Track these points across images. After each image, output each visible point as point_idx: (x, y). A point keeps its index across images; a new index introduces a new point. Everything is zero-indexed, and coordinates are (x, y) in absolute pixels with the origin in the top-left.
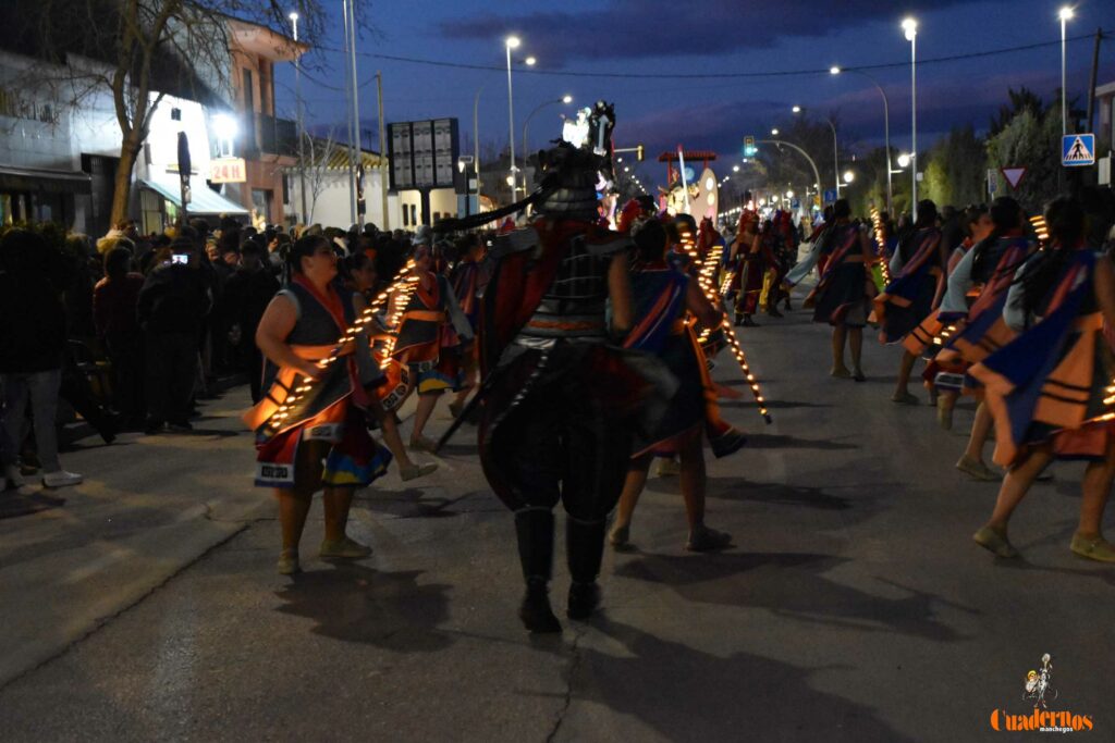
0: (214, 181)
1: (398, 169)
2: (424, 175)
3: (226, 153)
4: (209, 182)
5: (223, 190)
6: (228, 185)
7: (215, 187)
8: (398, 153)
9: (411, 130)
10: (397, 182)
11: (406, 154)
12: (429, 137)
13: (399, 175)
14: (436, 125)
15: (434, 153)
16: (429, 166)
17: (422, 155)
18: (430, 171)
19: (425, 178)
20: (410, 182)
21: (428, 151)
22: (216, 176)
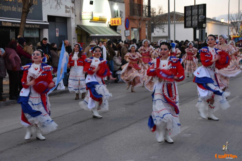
1: (187, 21)
3: (118, 16)
8: (187, 16)
9: (191, 8)
10: (187, 25)
11: (190, 16)
12: (197, 10)
13: (187, 23)
14: (199, 7)
15: (198, 15)
16: (196, 20)
17: (194, 16)
18: (196, 22)
19: (195, 24)
20: (190, 25)
21: (196, 15)
22: (112, 24)
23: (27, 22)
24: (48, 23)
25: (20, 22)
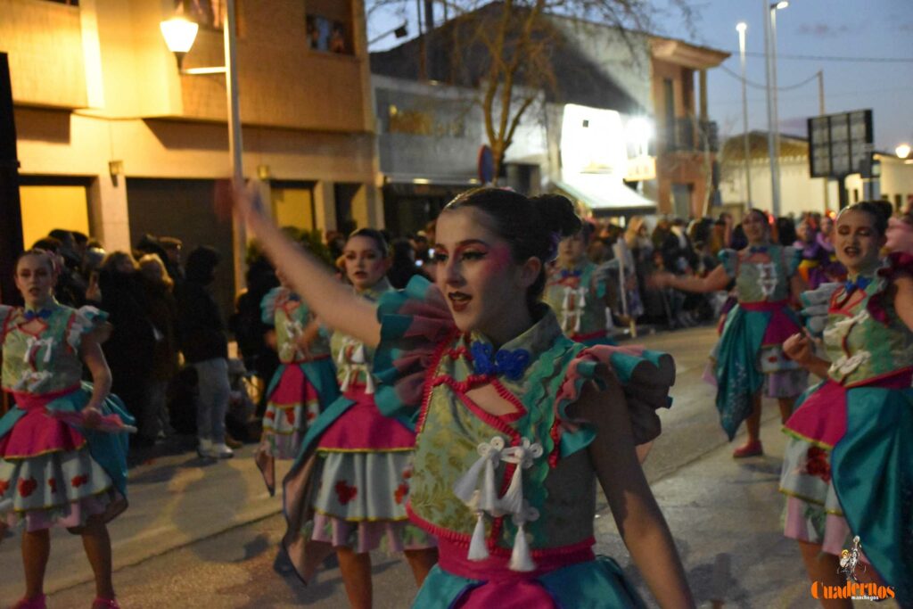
0: (629, 179)
1: (817, 158)
2: (841, 163)
3: (641, 153)
4: (624, 180)
5: (640, 186)
6: (646, 183)
7: (633, 185)
8: (818, 146)
9: (829, 121)
10: (818, 169)
11: (824, 145)
12: (844, 129)
13: (817, 164)
14: (852, 117)
15: (850, 142)
16: (845, 155)
17: (839, 145)
18: (845, 160)
19: (841, 165)
20: (827, 169)
21: (844, 141)
22: (630, 175)
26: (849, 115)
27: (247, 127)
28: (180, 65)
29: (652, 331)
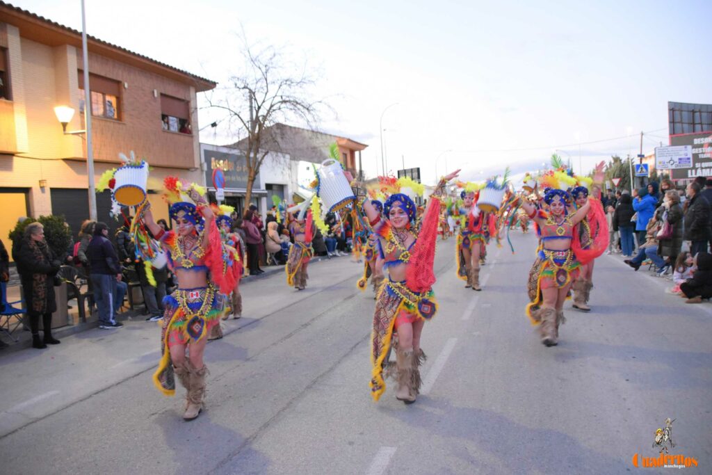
9: (405, 172)
23: (253, 192)
24: (266, 192)
25: (245, 191)
26: (412, 169)
27: (96, 162)
28: (64, 130)
29: (320, 260)
